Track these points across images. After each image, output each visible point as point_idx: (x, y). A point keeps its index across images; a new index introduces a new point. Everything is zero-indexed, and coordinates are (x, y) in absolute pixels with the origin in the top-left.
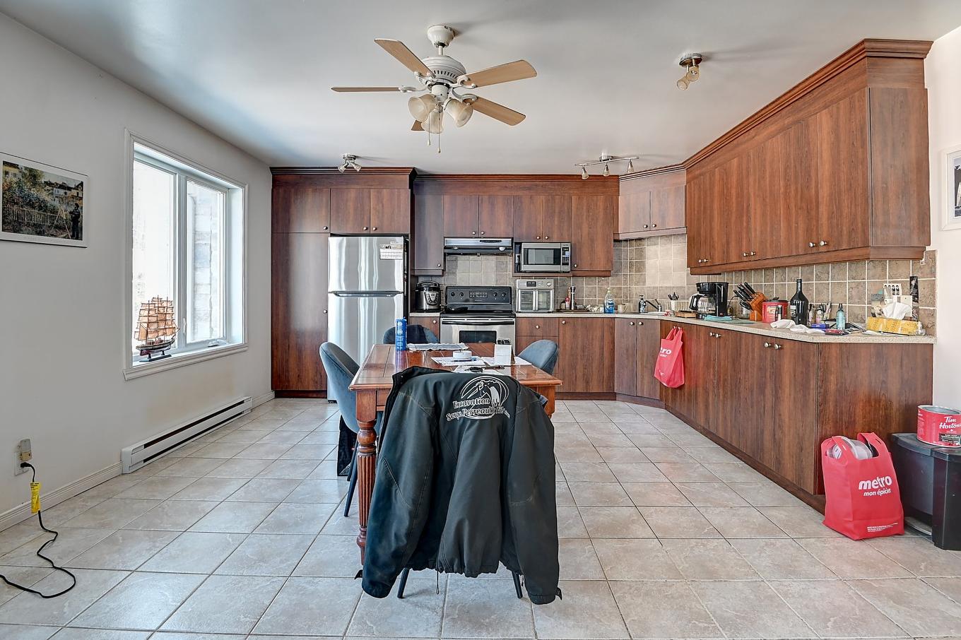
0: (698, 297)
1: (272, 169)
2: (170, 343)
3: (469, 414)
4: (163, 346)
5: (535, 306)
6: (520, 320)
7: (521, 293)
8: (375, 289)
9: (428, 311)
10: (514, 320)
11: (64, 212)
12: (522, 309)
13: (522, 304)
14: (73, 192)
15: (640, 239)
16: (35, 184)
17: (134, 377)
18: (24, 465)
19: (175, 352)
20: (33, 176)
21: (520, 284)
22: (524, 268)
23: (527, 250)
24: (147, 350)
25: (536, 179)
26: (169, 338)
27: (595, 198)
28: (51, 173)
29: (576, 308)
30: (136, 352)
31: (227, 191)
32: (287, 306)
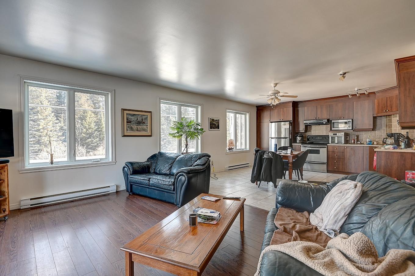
0: (386, 138)
1: (257, 106)
2: (233, 148)
3: (265, 157)
4: (232, 149)
5: (336, 142)
6: (328, 146)
7: (331, 137)
8: (276, 137)
9: (298, 143)
10: (326, 146)
11: (217, 125)
12: (331, 143)
13: (331, 141)
14: (218, 121)
15: (390, 115)
16: (213, 121)
17: (227, 154)
18: (212, 165)
19: (234, 150)
20: (213, 120)
21: (331, 134)
22: (333, 129)
23: (333, 123)
24: (229, 149)
25: (338, 98)
26: (233, 147)
27: (364, 102)
28: (215, 119)
29: (357, 143)
30: (227, 149)
31: (245, 115)
32: (260, 141)
